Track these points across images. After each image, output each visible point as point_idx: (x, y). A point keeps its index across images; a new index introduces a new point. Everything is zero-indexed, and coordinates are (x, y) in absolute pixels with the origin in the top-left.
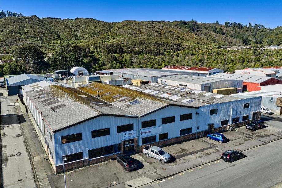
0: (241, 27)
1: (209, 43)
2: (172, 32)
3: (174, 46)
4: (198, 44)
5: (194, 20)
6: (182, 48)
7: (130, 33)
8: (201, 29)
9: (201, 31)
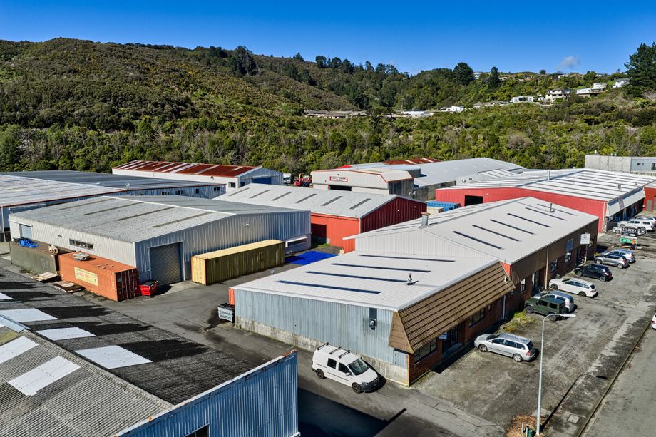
0: (350, 69)
1: (276, 102)
2: (177, 71)
3: (163, 106)
4: (250, 103)
5: (243, 46)
6: (193, 110)
7: (54, 69)
8: (260, 70)
9: (262, 73)
